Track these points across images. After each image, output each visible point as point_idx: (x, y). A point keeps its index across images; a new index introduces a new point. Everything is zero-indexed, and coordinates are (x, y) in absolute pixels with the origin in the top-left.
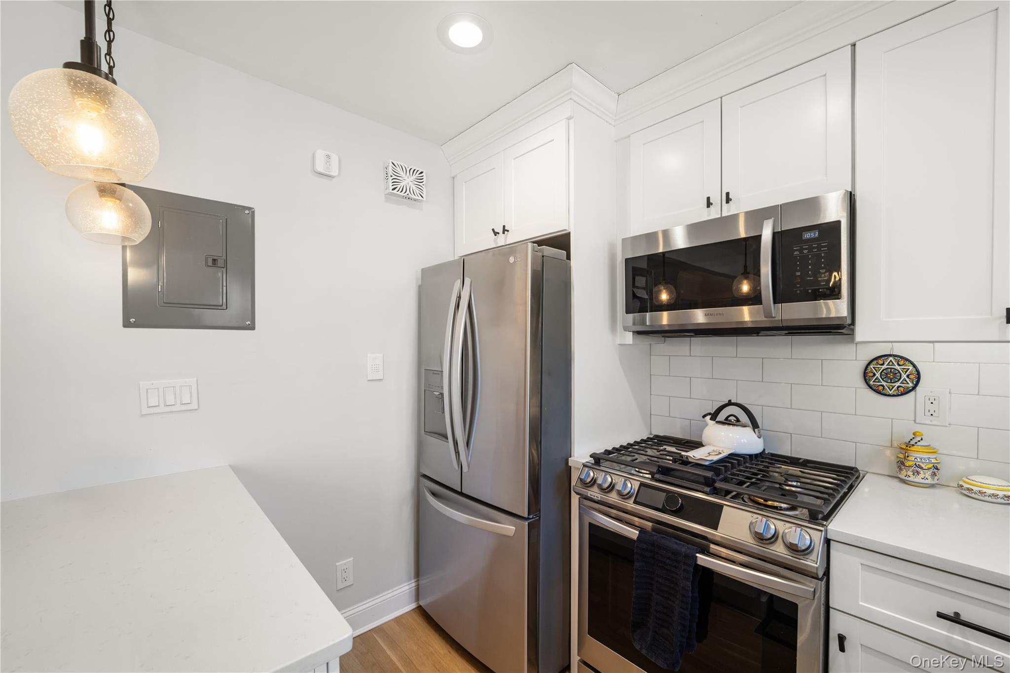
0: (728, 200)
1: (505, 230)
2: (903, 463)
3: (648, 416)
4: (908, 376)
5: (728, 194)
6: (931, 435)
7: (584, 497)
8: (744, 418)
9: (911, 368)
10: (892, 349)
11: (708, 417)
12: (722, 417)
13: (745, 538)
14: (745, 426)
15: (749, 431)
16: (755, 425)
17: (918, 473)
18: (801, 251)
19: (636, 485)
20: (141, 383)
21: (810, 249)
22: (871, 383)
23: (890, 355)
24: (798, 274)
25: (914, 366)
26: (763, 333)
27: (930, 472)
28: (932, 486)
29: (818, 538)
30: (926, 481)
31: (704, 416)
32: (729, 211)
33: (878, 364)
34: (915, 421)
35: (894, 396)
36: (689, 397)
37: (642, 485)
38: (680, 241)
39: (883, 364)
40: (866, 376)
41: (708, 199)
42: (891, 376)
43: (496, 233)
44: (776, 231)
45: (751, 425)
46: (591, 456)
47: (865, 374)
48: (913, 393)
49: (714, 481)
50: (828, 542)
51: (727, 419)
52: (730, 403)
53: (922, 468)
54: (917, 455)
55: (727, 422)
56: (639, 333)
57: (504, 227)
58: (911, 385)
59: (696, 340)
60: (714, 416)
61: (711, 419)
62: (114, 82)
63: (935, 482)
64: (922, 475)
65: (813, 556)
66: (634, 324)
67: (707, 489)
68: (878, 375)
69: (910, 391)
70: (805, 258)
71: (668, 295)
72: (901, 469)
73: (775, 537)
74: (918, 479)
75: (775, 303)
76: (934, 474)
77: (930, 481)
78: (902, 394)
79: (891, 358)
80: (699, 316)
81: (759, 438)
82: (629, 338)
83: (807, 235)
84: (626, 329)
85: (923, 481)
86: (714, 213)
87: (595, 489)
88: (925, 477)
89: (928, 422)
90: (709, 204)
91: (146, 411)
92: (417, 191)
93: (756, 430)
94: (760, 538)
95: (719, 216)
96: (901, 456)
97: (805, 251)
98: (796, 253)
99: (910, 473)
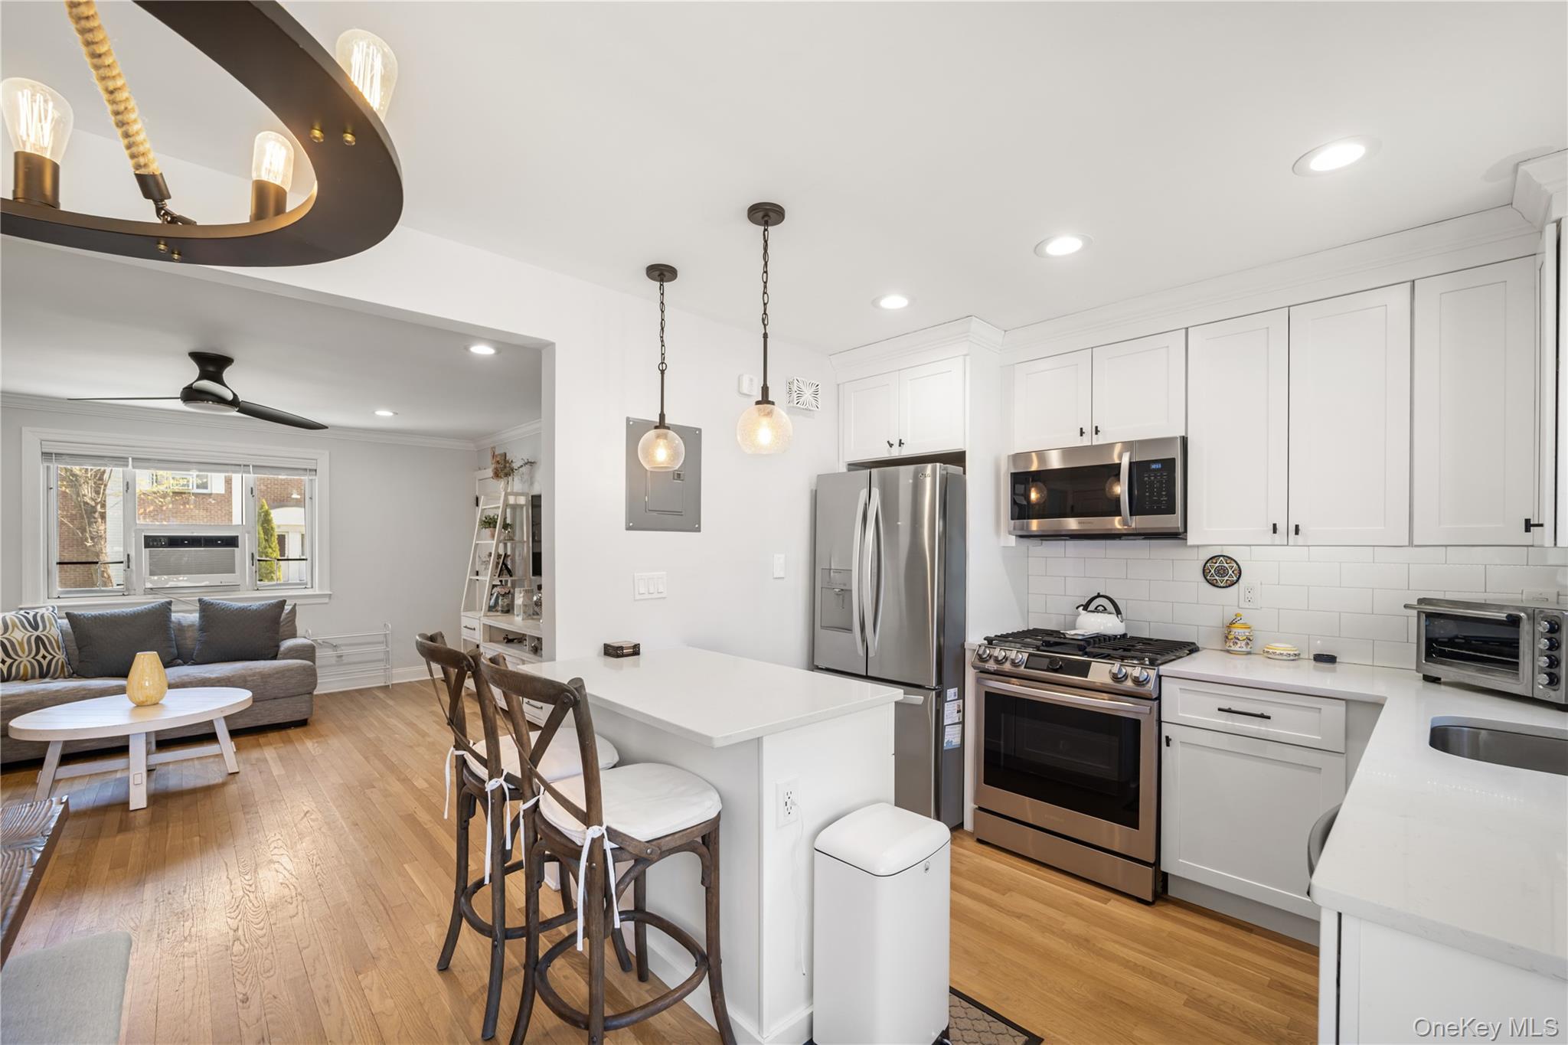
0: (1097, 432)
1: (901, 443)
2: (1227, 637)
3: (1026, 614)
4: (1233, 572)
5: (1096, 427)
6: (1247, 617)
7: (982, 670)
8: (1110, 607)
9: (1235, 565)
10: (1222, 551)
11: (1082, 608)
12: (1092, 607)
13: (1107, 680)
14: (1110, 613)
15: (1114, 617)
16: (1118, 612)
17: (1237, 643)
18: (1149, 477)
19: (1026, 656)
20: (635, 574)
21: (1155, 477)
22: (1208, 578)
23: (1221, 556)
24: (1147, 494)
25: (1237, 564)
26: (1124, 538)
27: (1244, 643)
28: (1249, 653)
29: (1152, 674)
30: (1243, 650)
31: (1077, 608)
32: (1097, 440)
33: (1212, 562)
34: (1238, 606)
35: (1224, 587)
36: (1063, 594)
37: (1030, 655)
38: (1055, 462)
39: (1216, 563)
40: (1205, 572)
41: (1081, 429)
42: (1221, 572)
43: (891, 445)
44: (1132, 461)
45: (1115, 612)
46: (985, 639)
47: (1204, 571)
48: (1236, 586)
49: (1085, 648)
50: (1159, 677)
51: (1096, 609)
52: (1099, 596)
53: (1239, 640)
54: (1238, 631)
55: (1096, 610)
56: (1021, 536)
57: (900, 440)
58: (1235, 578)
59: (1071, 543)
60: (1086, 607)
61: (1083, 609)
62: (773, 403)
63: (1248, 649)
64: (1239, 645)
65: (1149, 685)
66: (1014, 529)
67: (1081, 653)
68: (1213, 571)
69: (1235, 583)
70: (1151, 483)
71: (1037, 493)
72: (1226, 642)
73: (1126, 676)
74: (1237, 648)
75: (1131, 515)
76: (1247, 644)
77: (1244, 649)
78: (1230, 586)
79: (1221, 558)
80: (1072, 524)
81: (1122, 622)
82: (1012, 540)
83: (1154, 466)
84: (1010, 533)
85: (1240, 649)
86: (1085, 441)
87: (992, 661)
88: (1241, 646)
89: (1247, 606)
90: (1082, 433)
91: (638, 597)
92: (814, 402)
93: (1119, 616)
94: (1115, 678)
95: (1090, 444)
96: (1226, 632)
97: (1152, 478)
98: (1146, 479)
99: (1231, 644)
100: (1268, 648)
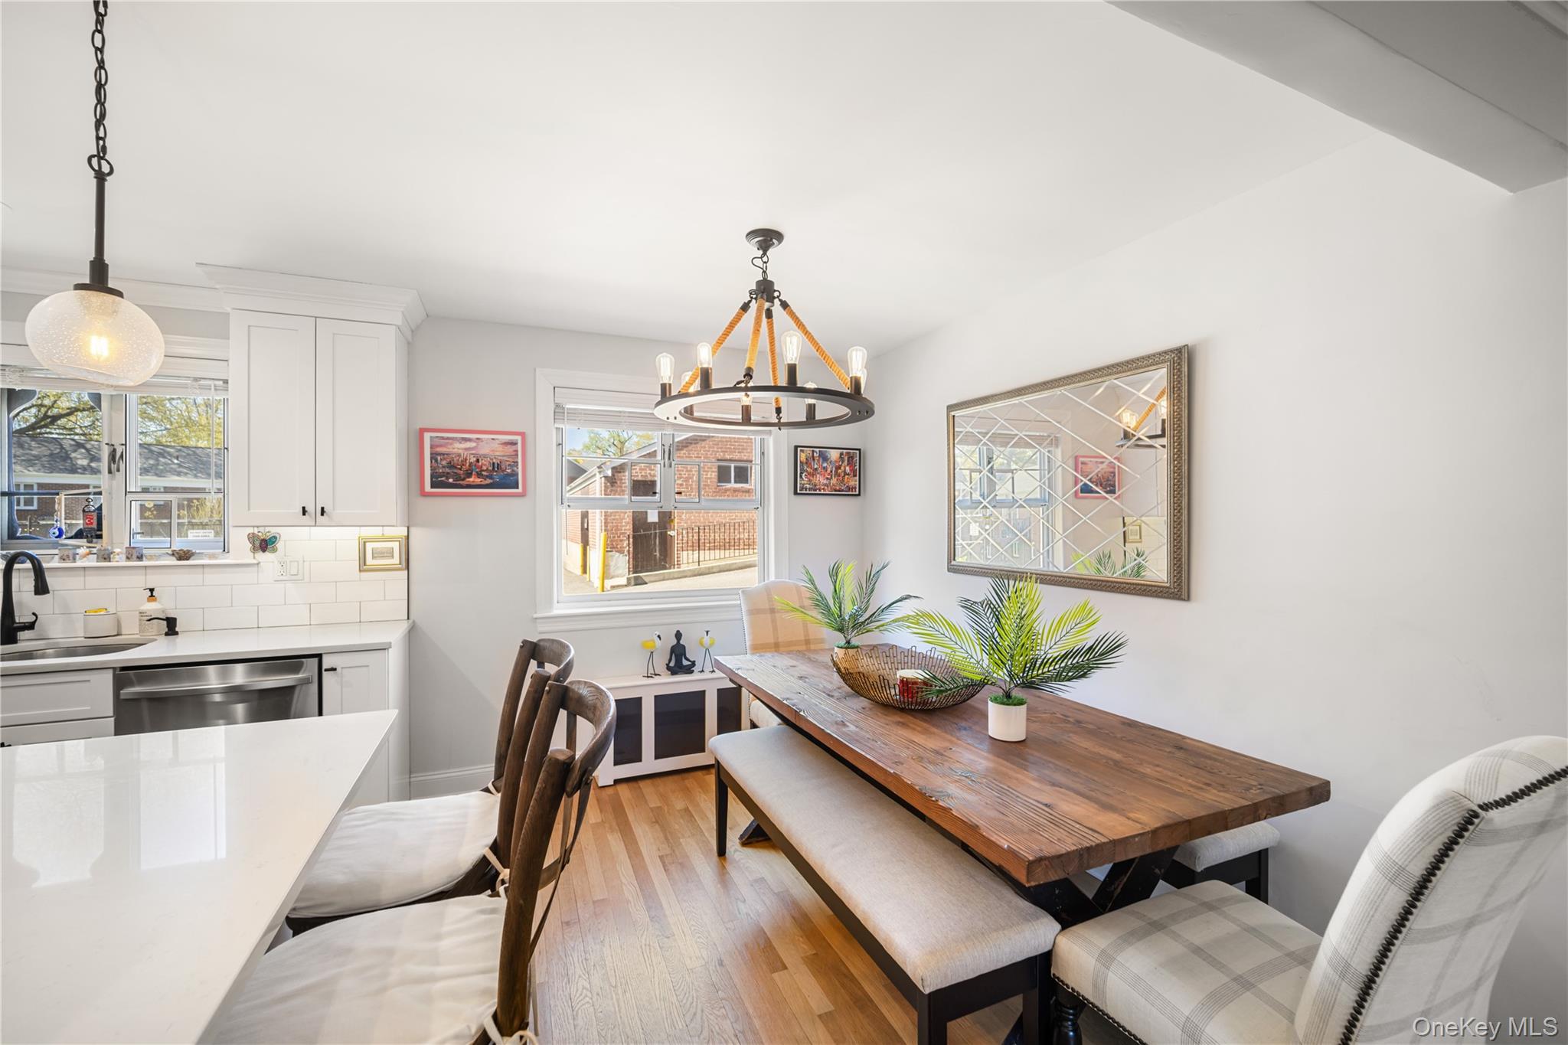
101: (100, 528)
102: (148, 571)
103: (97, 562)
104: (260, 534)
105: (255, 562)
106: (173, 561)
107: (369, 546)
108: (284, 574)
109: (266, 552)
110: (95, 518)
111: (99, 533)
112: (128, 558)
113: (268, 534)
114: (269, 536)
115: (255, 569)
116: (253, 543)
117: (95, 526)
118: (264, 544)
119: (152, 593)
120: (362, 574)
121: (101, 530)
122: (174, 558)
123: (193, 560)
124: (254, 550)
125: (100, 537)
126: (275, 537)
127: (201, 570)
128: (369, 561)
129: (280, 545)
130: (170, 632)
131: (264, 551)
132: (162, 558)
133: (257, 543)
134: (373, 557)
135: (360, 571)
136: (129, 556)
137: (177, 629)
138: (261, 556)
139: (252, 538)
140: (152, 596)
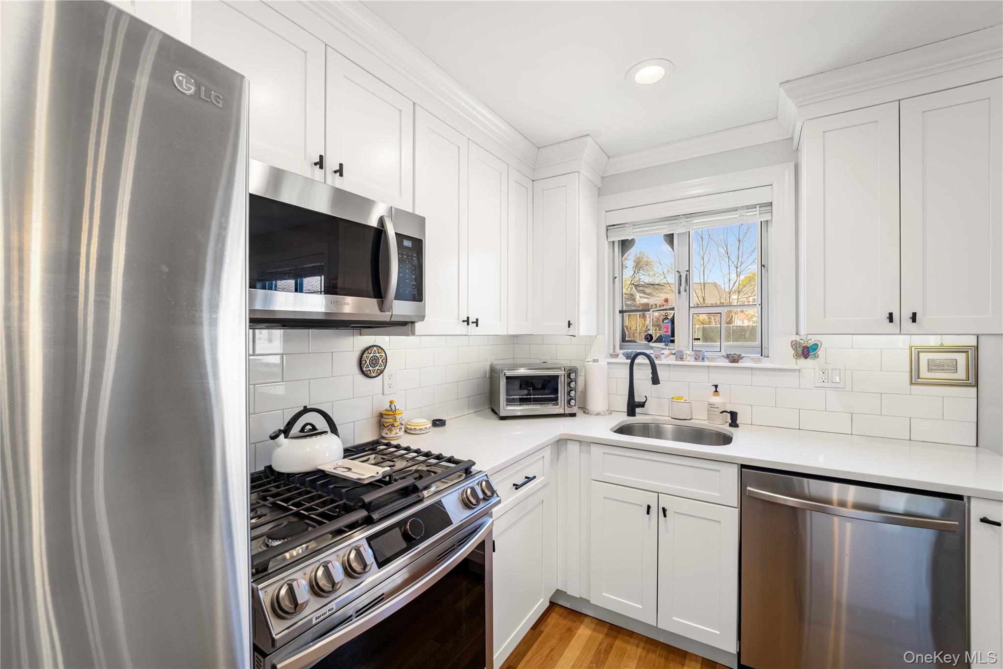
100: (410, 425)
101: (673, 335)
102: (711, 370)
103: (676, 361)
104: (802, 342)
105: (797, 367)
106: (726, 363)
107: (924, 357)
108: (826, 381)
109: (808, 359)
110: (670, 328)
111: (672, 338)
112: (696, 359)
113: (810, 342)
114: (810, 343)
115: (797, 374)
116: (795, 350)
117: (669, 333)
118: (806, 352)
119: (716, 389)
120: (913, 387)
121: (674, 337)
122: (727, 361)
123: (741, 362)
124: (797, 356)
125: (673, 341)
126: (817, 345)
127: (750, 372)
128: (924, 373)
129: (821, 352)
130: (733, 424)
131: (806, 357)
132: (718, 360)
133: (800, 350)
134: (929, 370)
135: (911, 383)
136: (697, 358)
137: (738, 422)
138: (803, 363)
139: (795, 345)
140: (716, 391)
